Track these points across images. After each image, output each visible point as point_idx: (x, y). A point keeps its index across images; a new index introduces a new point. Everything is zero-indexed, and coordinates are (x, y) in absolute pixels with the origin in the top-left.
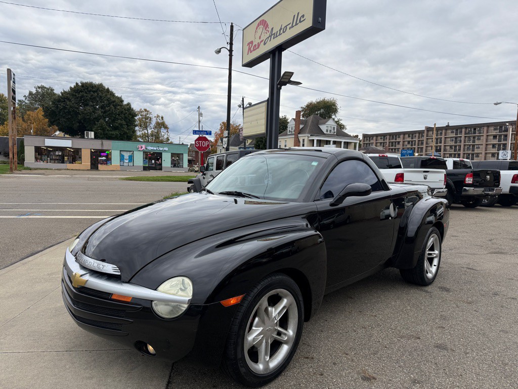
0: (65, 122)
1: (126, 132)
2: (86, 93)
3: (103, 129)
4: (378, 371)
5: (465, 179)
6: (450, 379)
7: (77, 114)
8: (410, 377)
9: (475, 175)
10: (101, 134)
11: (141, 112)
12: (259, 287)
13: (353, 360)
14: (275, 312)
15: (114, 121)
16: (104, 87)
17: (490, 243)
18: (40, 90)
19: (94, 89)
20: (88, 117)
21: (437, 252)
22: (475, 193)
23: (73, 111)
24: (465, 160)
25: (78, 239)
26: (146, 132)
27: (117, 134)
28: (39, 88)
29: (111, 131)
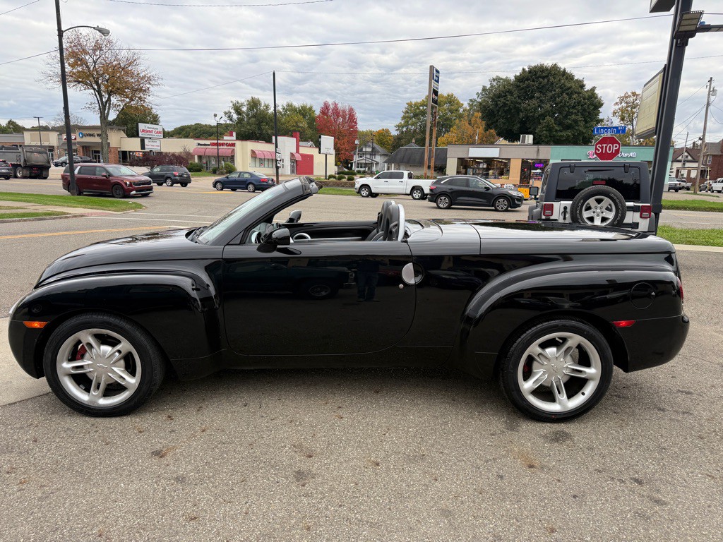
0: (504, 123)
1: (582, 132)
2: (533, 81)
3: (550, 129)
7: (518, 110)
10: (546, 137)
11: (627, 98)
15: (566, 117)
16: (560, 68)
18: (495, 83)
19: (544, 74)
20: (531, 114)
21: (593, 370)
23: (515, 107)
27: (569, 136)
28: (494, 80)
29: (560, 131)
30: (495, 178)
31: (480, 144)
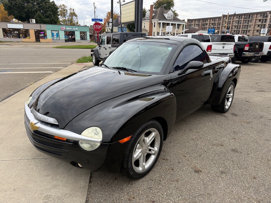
1: (53, 19)
3: (40, 17)
4: (202, 167)
5: (245, 47)
6: (241, 170)
7: (24, 8)
8: (220, 170)
9: (250, 45)
10: (39, 21)
11: (61, 6)
12: (140, 129)
13: (188, 160)
14: (148, 140)
15: (46, 12)
17: (256, 85)
20: (30, 10)
21: (231, 94)
22: (249, 56)
24: (245, 36)
25: (31, 97)
26: (65, 19)
29: (45, 18)
30: (24, 38)
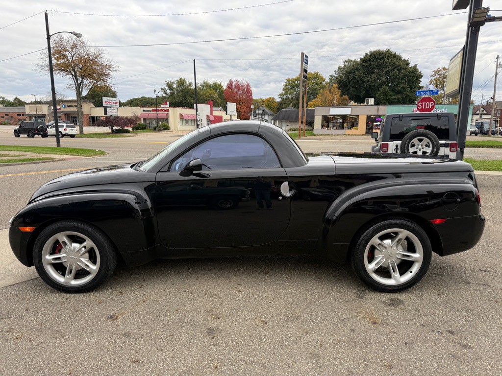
0: (354, 91)
1: (409, 96)
2: (373, 61)
3: (386, 94)
7: (364, 82)
8: (133, 331)
10: (384, 100)
11: (439, 71)
15: (397, 85)
16: (392, 52)
18: (347, 64)
19: (381, 57)
20: (373, 84)
21: (417, 255)
27: (399, 99)
28: (346, 62)
30: (348, 129)
31: (338, 105)
